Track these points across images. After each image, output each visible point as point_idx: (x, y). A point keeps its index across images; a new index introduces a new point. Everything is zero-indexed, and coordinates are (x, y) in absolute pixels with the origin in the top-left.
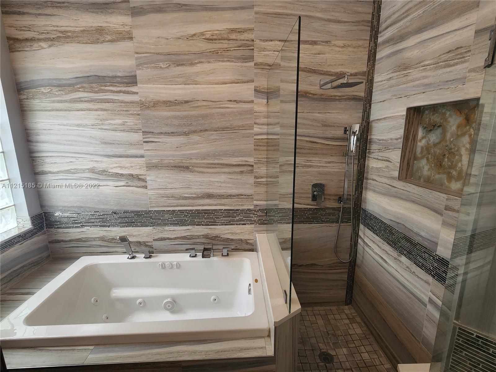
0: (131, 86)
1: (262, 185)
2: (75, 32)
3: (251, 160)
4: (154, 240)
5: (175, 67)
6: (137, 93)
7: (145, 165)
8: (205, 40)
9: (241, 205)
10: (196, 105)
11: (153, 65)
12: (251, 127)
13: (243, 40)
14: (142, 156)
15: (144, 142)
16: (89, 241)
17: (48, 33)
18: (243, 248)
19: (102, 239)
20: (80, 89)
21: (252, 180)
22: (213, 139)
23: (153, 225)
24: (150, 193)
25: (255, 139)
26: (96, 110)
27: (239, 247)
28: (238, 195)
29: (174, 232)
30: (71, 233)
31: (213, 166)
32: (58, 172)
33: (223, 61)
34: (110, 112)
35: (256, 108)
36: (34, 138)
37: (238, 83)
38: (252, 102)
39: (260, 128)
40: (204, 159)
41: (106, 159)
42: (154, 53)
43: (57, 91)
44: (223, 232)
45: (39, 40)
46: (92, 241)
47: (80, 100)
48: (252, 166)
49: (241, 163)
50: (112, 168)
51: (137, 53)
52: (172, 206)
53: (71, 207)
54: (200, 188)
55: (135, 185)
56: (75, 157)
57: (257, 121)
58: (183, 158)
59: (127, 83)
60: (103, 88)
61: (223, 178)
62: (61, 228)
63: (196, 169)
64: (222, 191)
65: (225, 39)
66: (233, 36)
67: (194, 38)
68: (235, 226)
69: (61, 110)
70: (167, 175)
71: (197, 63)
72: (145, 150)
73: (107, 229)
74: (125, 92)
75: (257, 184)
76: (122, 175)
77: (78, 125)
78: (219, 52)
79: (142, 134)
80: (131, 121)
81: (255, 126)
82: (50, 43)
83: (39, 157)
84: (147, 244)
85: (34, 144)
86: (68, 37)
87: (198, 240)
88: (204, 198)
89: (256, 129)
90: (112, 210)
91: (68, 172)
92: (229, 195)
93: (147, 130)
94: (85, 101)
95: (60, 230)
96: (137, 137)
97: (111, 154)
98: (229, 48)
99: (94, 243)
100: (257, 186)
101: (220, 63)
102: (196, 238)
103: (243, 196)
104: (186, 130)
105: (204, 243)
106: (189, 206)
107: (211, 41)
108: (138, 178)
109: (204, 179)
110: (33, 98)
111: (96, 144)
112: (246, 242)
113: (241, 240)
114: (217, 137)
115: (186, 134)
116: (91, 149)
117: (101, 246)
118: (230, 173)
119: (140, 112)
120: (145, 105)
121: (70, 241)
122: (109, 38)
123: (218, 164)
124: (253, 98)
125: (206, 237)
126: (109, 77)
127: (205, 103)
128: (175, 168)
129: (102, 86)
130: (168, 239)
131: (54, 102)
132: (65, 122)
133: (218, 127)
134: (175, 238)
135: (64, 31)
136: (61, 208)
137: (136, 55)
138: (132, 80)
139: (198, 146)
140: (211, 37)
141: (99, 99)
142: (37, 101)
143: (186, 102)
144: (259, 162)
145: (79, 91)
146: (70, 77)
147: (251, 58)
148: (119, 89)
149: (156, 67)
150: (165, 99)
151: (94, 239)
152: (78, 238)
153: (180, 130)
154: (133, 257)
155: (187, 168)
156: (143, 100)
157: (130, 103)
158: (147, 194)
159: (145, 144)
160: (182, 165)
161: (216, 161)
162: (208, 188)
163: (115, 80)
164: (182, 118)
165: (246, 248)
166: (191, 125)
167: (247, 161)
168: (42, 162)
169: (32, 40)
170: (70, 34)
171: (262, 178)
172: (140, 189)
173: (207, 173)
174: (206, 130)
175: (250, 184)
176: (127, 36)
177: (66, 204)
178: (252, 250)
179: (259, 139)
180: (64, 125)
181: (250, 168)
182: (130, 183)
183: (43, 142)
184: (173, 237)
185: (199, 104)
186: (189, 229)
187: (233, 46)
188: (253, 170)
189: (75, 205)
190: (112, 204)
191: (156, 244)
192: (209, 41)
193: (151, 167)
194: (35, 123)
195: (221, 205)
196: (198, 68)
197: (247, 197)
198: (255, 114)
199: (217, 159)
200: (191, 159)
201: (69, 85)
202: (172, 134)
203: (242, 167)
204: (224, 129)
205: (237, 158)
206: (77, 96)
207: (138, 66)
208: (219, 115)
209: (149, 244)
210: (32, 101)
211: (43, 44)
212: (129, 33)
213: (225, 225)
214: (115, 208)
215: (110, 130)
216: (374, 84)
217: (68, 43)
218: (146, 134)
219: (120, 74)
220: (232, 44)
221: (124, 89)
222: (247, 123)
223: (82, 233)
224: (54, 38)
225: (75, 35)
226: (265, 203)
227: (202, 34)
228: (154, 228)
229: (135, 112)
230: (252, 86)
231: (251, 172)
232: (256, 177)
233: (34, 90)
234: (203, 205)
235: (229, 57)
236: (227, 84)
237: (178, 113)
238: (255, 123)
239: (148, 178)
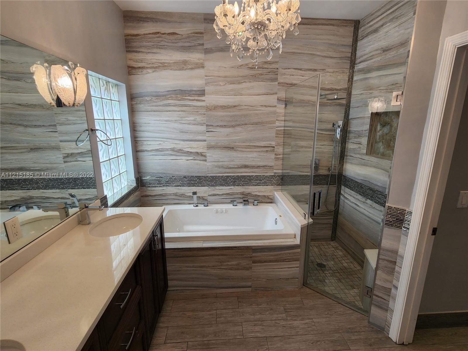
0: (201, 96)
1: (279, 160)
2: (169, 63)
3: (273, 143)
4: (208, 195)
5: (229, 85)
6: (204, 101)
7: (206, 147)
8: (248, 68)
9: (266, 173)
10: (241, 108)
11: (216, 84)
12: (274, 122)
13: (272, 68)
14: (205, 141)
15: (207, 131)
16: (167, 196)
17: (153, 64)
18: (265, 202)
19: (176, 194)
20: (170, 98)
21: (273, 156)
22: (250, 130)
23: (208, 185)
24: (208, 164)
25: (276, 130)
26: (179, 111)
27: (263, 201)
28: (264, 166)
29: (222, 190)
30: (156, 190)
31: (249, 147)
32: (151, 151)
33: (259, 81)
34: (187, 112)
35: (278, 110)
36: (138, 129)
37: (267, 95)
38: (275, 106)
39: (280, 123)
40: (244, 143)
41: (182, 142)
42: (217, 76)
43: (155, 99)
44: (253, 191)
45: (147, 68)
46: (169, 196)
47: (168, 105)
48: (274, 147)
49: (266, 145)
50: (185, 148)
51: (206, 76)
52: (221, 173)
53: (158, 173)
54: (240, 162)
55: (199, 159)
56: (163, 141)
57: (278, 119)
58: (230, 142)
59: (199, 95)
60: (184, 97)
61: (255, 155)
62: (150, 187)
63: (238, 149)
64: (254, 164)
65: (260, 68)
66: (266, 66)
67: (241, 67)
68: (261, 186)
69: (157, 111)
70: (220, 153)
71: (243, 83)
72: (207, 137)
73: (179, 188)
74: (197, 100)
75: (277, 159)
76: (191, 152)
77: (166, 121)
78: (257, 75)
79: (206, 126)
80: (199, 119)
81: (277, 121)
82: (153, 70)
83: (140, 141)
84: (204, 198)
85: (138, 132)
86: (165, 66)
87: (237, 196)
88: (242, 168)
89: (277, 124)
90: (183, 175)
91: (157, 150)
92: (258, 166)
93: (209, 124)
94: (172, 106)
95: (149, 189)
96: (203, 128)
97: (185, 139)
98: (263, 73)
99: (170, 197)
100: (276, 160)
101: (257, 83)
102: (236, 195)
103: (267, 167)
104: (233, 124)
105: (241, 198)
106: (232, 173)
107: (252, 69)
108: (201, 154)
109: (244, 156)
110: (140, 104)
111: (177, 132)
112: (268, 197)
113: (265, 196)
114: (253, 129)
115: (233, 126)
116: (173, 136)
117: (174, 199)
118: (259, 152)
119: (205, 113)
120: (209, 109)
121: (155, 196)
122: (190, 67)
123: (252, 146)
124: (276, 104)
125: (242, 193)
126: (188, 91)
127: (246, 107)
128: (225, 148)
129: (183, 96)
130: (218, 195)
131: (153, 106)
132: (158, 119)
133: (254, 122)
134: (223, 194)
135: (163, 63)
136: (151, 174)
137: (206, 78)
138: (202, 93)
139: (241, 134)
140: (252, 67)
141: (180, 104)
142: (142, 105)
143: (235, 106)
144: (278, 145)
145: (169, 99)
146: (164, 90)
147: (276, 80)
148: (193, 98)
149: (217, 85)
150: (221, 105)
151: (170, 195)
152: (160, 194)
153: (230, 124)
154: (197, 206)
155: (233, 148)
156: (208, 105)
157: (200, 107)
158: (206, 165)
159: (207, 133)
160: (230, 146)
161: (251, 144)
162: (245, 161)
163: (192, 93)
164: (231, 116)
165: (268, 202)
166: (236, 121)
167: (271, 144)
168: (142, 143)
169: (143, 68)
170: (166, 64)
171: (280, 155)
172: (202, 162)
173: (245, 151)
174: (246, 124)
175: (272, 159)
176: (201, 66)
177: (154, 171)
178: (272, 203)
179: (279, 130)
180: (158, 121)
181: (272, 149)
182: (196, 158)
183: (143, 131)
184: (221, 193)
185: (243, 107)
186: (231, 189)
187: (265, 72)
188: (274, 150)
189: (160, 172)
190: (183, 171)
191: (210, 199)
192: (251, 69)
193: (210, 147)
194: (140, 119)
195: (253, 172)
196: (244, 85)
197: (270, 167)
198: (277, 114)
199: (252, 143)
200: (235, 142)
201: (163, 96)
202: (225, 127)
203: (268, 148)
204: (257, 124)
205: (264, 142)
206: (167, 103)
207: (206, 84)
208: (254, 115)
209: (205, 198)
210: (139, 105)
211: (149, 71)
212: (202, 64)
213: (255, 186)
214: (185, 174)
215: (186, 124)
216: (352, 96)
217: (164, 70)
218: (208, 126)
219: (195, 89)
220: (265, 71)
221: (196, 98)
222: (272, 120)
223: (163, 190)
224: (156, 67)
225: (169, 65)
226: (281, 171)
227: (247, 65)
228: (209, 188)
229: (202, 113)
230: (276, 97)
231: (273, 151)
232: (276, 155)
233: (141, 98)
234: (241, 173)
235: (263, 78)
236: (260, 95)
237: (229, 113)
238: (277, 120)
239: (208, 155)
